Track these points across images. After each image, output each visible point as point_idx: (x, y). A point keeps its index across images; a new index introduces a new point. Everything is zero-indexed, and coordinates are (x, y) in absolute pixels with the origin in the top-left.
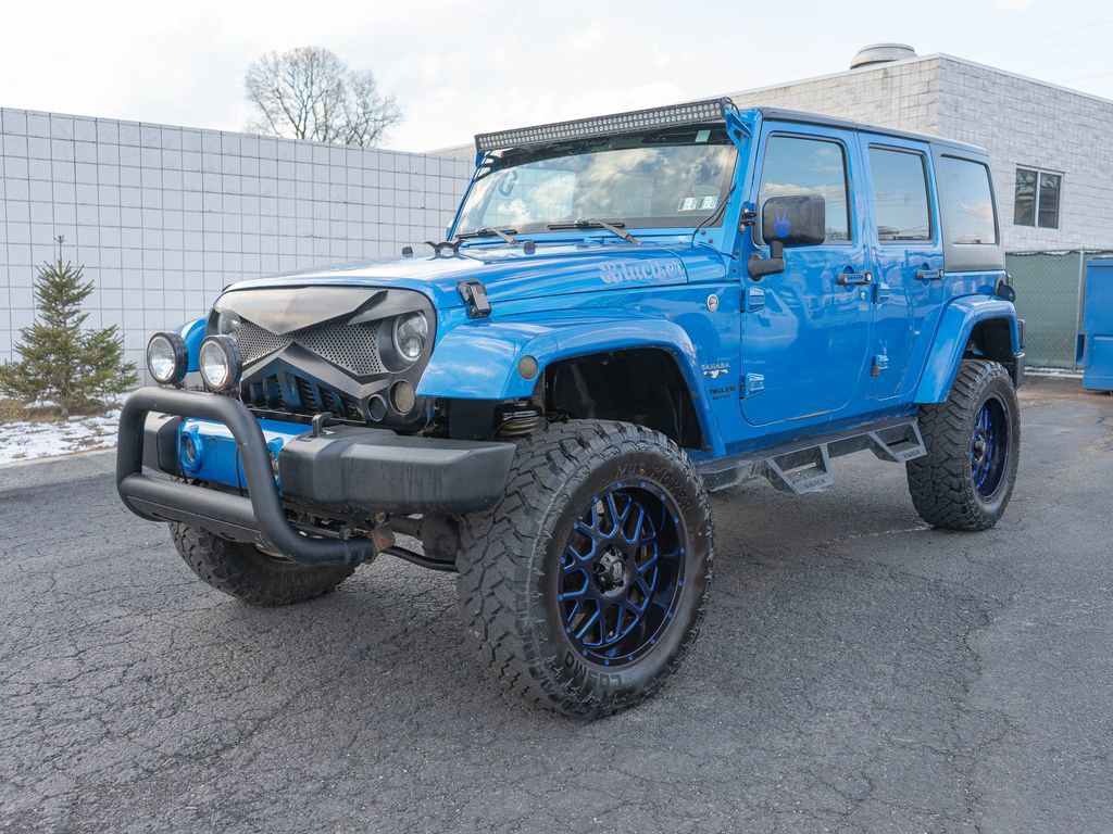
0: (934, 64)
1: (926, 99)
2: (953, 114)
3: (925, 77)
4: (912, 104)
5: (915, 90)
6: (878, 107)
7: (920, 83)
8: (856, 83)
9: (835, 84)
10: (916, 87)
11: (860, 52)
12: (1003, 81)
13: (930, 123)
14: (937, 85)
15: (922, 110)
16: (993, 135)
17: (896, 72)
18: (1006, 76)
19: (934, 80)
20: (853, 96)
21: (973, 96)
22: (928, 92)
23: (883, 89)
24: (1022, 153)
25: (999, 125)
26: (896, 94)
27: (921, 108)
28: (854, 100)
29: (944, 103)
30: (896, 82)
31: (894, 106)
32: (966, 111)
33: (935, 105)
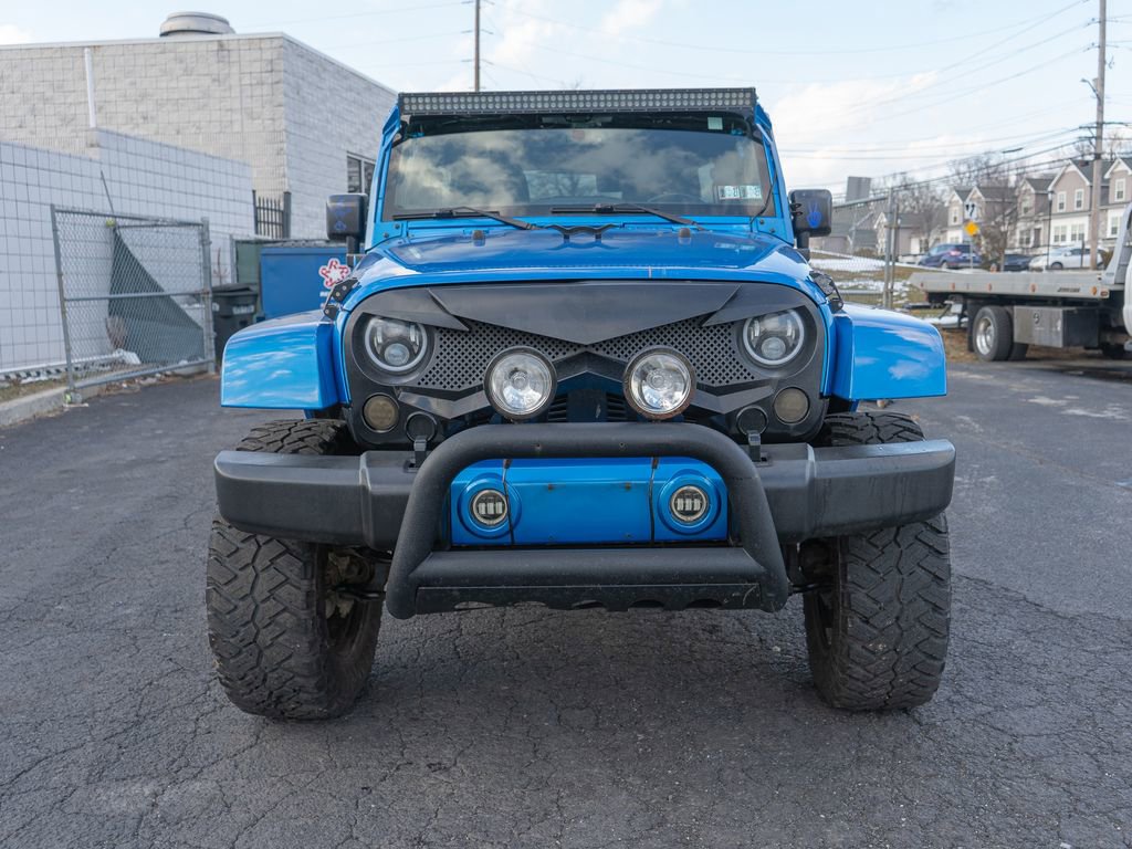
0: (276, 43)
1: (269, 78)
2: (297, 97)
3: (267, 55)
4: (254, 82)
5: (257, 67)
6: (214, 80)
7: (261, 60)
8: (186, 52)
9: (159, 50)
10: (258, 64)
11: (170, 19)
12: (331, 68)
13: (275, 104)
14: (281, 65)
15: (266, 90)
16: (328, 121)
17: (233, 46)
18: (333, 64)
19: (278, 59)
20: (183, 66)
21: (310, 80)
22: (272, 71)
23: (219, 62)
24: (349, 141)
25: (332, 112)
26: (235, 69)
27: (265, 87)
28: (186, 70)
29: (289, 84)
30: (234, 57)
31: (234, 81)
32: (305, 95)
33: (281, 85)
